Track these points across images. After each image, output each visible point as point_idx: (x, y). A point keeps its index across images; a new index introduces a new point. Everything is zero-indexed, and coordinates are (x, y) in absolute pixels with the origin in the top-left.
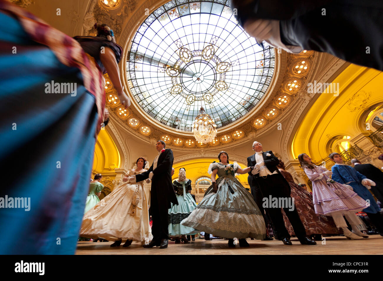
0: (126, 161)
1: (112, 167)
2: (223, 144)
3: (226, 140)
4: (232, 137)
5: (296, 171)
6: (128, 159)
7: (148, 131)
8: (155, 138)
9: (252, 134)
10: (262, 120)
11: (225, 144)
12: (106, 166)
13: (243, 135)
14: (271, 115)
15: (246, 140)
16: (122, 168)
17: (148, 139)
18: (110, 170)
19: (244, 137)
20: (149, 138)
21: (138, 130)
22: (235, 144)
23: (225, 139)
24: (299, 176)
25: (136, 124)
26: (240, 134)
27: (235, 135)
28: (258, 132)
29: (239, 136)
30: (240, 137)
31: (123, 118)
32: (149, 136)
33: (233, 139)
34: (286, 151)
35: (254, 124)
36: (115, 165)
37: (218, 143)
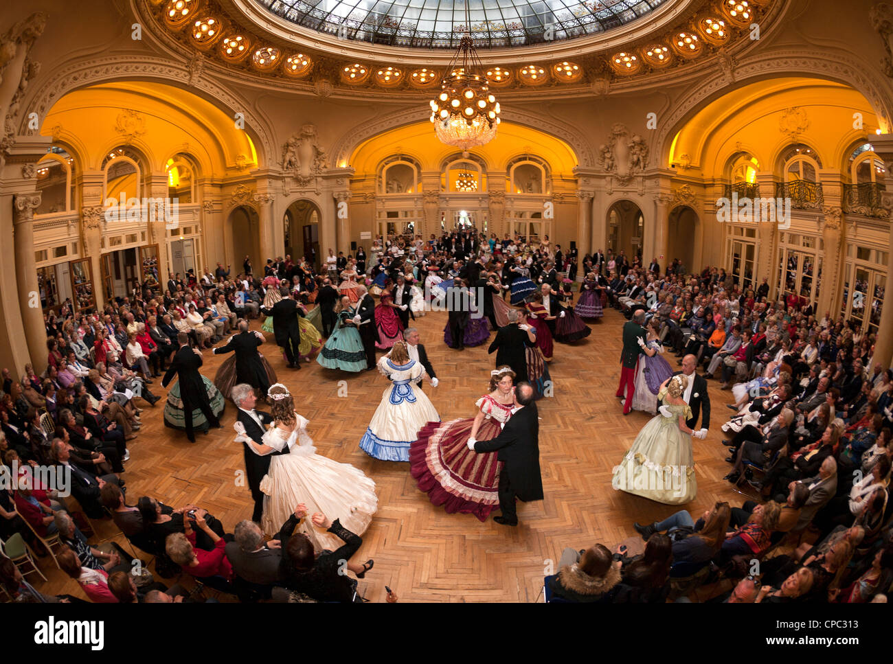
0: (267, 148)
1: (241, 163)
2: (522, 87)
3: (534, 77)
4: (550, 74)
5: (661, 190)
6: (271, 141)
7: (305, 63)
8: (327, 77)
9: (602, 83)
10: (634, 58)
11: (529, 87)
12: (230, 163)
13: (580, 76)
14: (656, 56)
15: (584, 93)
16: (263, 167)
17: (308, 87)
18: (239, 169)
19: (581, 82)
20: (310, 80)
21: (278, 72)
22: (554, 94)
23: (529, 75)
24: (661, 201)
25: (273, 58)
26: (573, 71)
27: (559, 69)
28: (616, 85)
29: (569, 74)
30: (571, 76)
31: (238, 60)
32: (310, 74)
33: (552, 80)
34: (662, 145)
35: (611, 59)
36: (246, 156)
37: (510, 82)
